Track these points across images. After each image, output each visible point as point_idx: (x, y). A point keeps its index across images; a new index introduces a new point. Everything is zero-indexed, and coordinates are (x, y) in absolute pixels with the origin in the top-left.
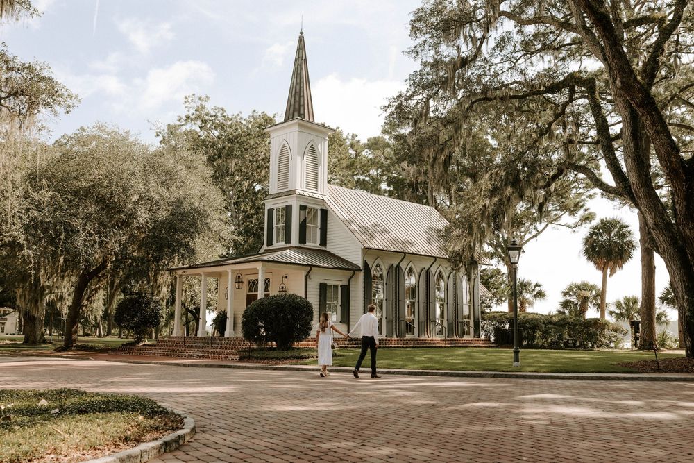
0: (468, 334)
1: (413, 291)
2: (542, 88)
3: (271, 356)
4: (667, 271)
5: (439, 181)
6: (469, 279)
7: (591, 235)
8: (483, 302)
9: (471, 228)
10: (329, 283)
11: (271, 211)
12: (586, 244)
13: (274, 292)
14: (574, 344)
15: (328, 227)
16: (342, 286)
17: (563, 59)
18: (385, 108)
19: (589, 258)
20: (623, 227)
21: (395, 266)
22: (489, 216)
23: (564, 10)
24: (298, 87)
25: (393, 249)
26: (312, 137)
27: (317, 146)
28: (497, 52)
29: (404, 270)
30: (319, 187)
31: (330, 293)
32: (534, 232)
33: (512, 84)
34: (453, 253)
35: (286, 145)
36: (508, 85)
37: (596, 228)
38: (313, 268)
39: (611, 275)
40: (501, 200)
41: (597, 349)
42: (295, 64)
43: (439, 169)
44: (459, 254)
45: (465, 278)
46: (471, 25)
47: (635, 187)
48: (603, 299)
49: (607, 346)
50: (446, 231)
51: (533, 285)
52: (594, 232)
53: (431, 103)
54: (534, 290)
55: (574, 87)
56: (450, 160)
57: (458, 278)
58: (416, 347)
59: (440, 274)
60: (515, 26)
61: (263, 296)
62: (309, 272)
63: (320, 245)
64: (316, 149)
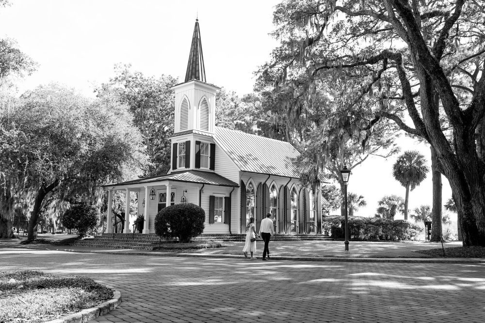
0: (313, 231)
1: (275, 201)
2: (365, 60)
3: (176, 247)
4: (450, 187)
5: (293, 125)
6: (314, 193)
7: (398, 162)
8: (323, 209)
9: (315, 157)
10: (216, 195)
11: (175, 145)
12: (394, 168)
13: (177, 202)
14: (387, 238)
15: (216, 157)
16: (225, 198)
17: (379, 40)
18: (256, 73)
19: (397, 178)
20: (420, 157)
21: (262, 183)
22: (328, 149)
23: (380, 6)
24: (195, 58)
25: (261, 172)
26: (205, 93)
27: (208, 99)
28: (334, 35)
29: (268, 186)
30: (209, 129)
31: (217, 202)
32: (359, 160)
33: (344, 57)
34: (303, 174)
35: (186, 99)
36: (341, 58)
37: (402, 157)
38: (205, 185)
39: (411, 190)
40: (336, 138)
41: (402, 241)
42: (192, 42)
43: (293, 116)
44: (307, 176)
45: (311, 192)
46: (316, 16)
47: (429, 129)
48: (406, 207)
49: (409, 239)
50: (298, 159)
51: (358, 197)
52: (400, 160)
53: (288, 69)
54: (358, 200)
55: (386, 59)
56: (301, 109)
57: (306, 192)
58: (277, 240)
59: (294, 189)
60: (347, 17)
61: (170, 205)
62: (202, 188)
63: (210, 169)
64: (207, 101)
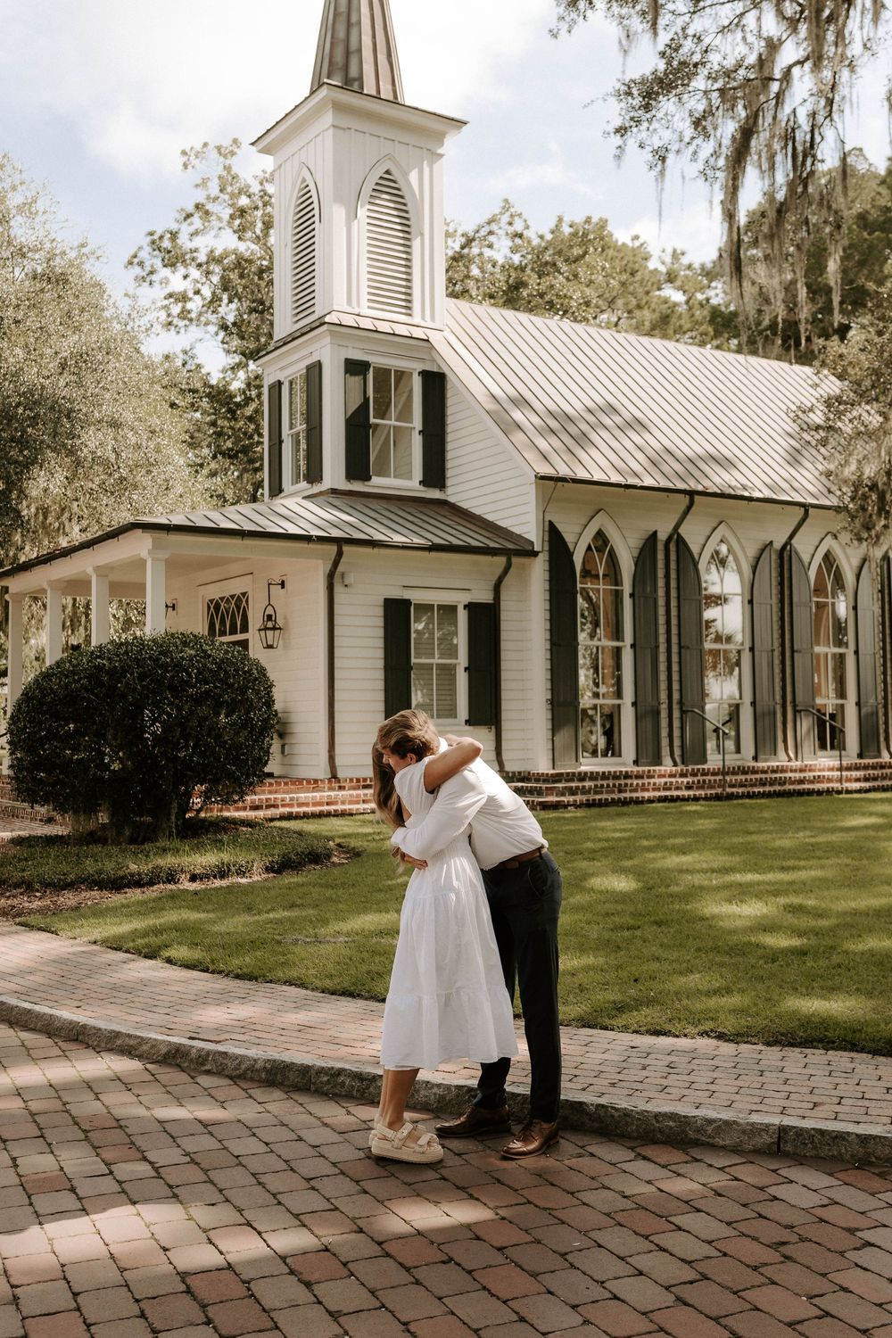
10: (416, 597)
11: (276, 389)
15: (449, 429)
16: (470, 607)
21: (662, 536)
25: (648, 482)
26: (389, 148)
27: (406, 175)
29: (697, 550)
30: (416, 305)
31: (422, 628)
35: (309, 179)
58: (731, 797)
59: (828, 558)
62: (336, 564)
63: (423, 483)
64: (401, 184)
